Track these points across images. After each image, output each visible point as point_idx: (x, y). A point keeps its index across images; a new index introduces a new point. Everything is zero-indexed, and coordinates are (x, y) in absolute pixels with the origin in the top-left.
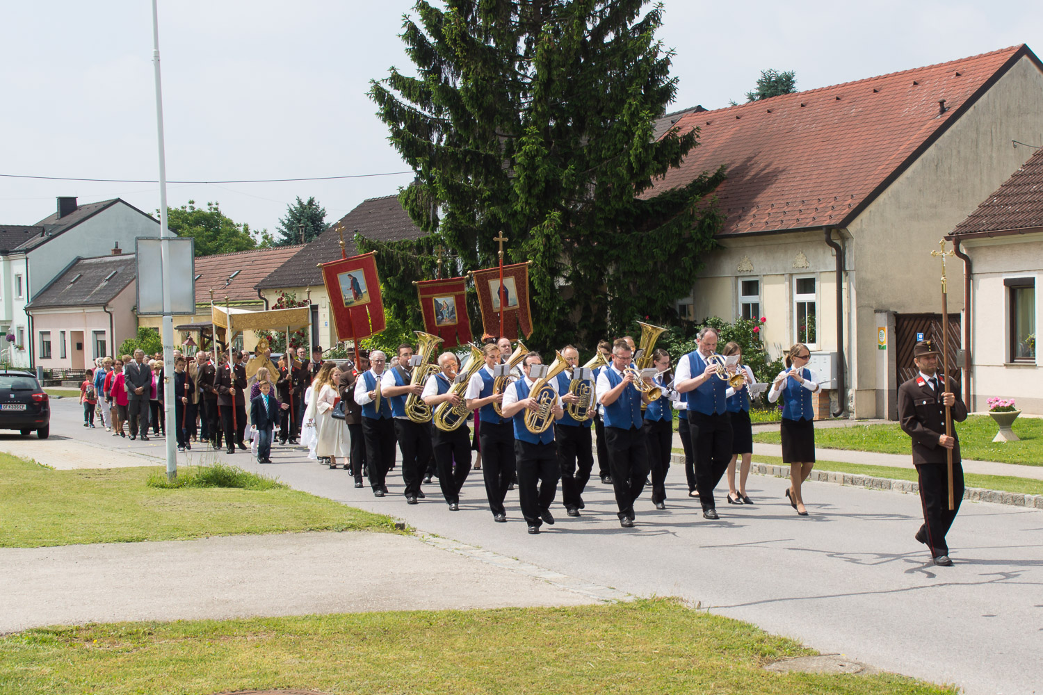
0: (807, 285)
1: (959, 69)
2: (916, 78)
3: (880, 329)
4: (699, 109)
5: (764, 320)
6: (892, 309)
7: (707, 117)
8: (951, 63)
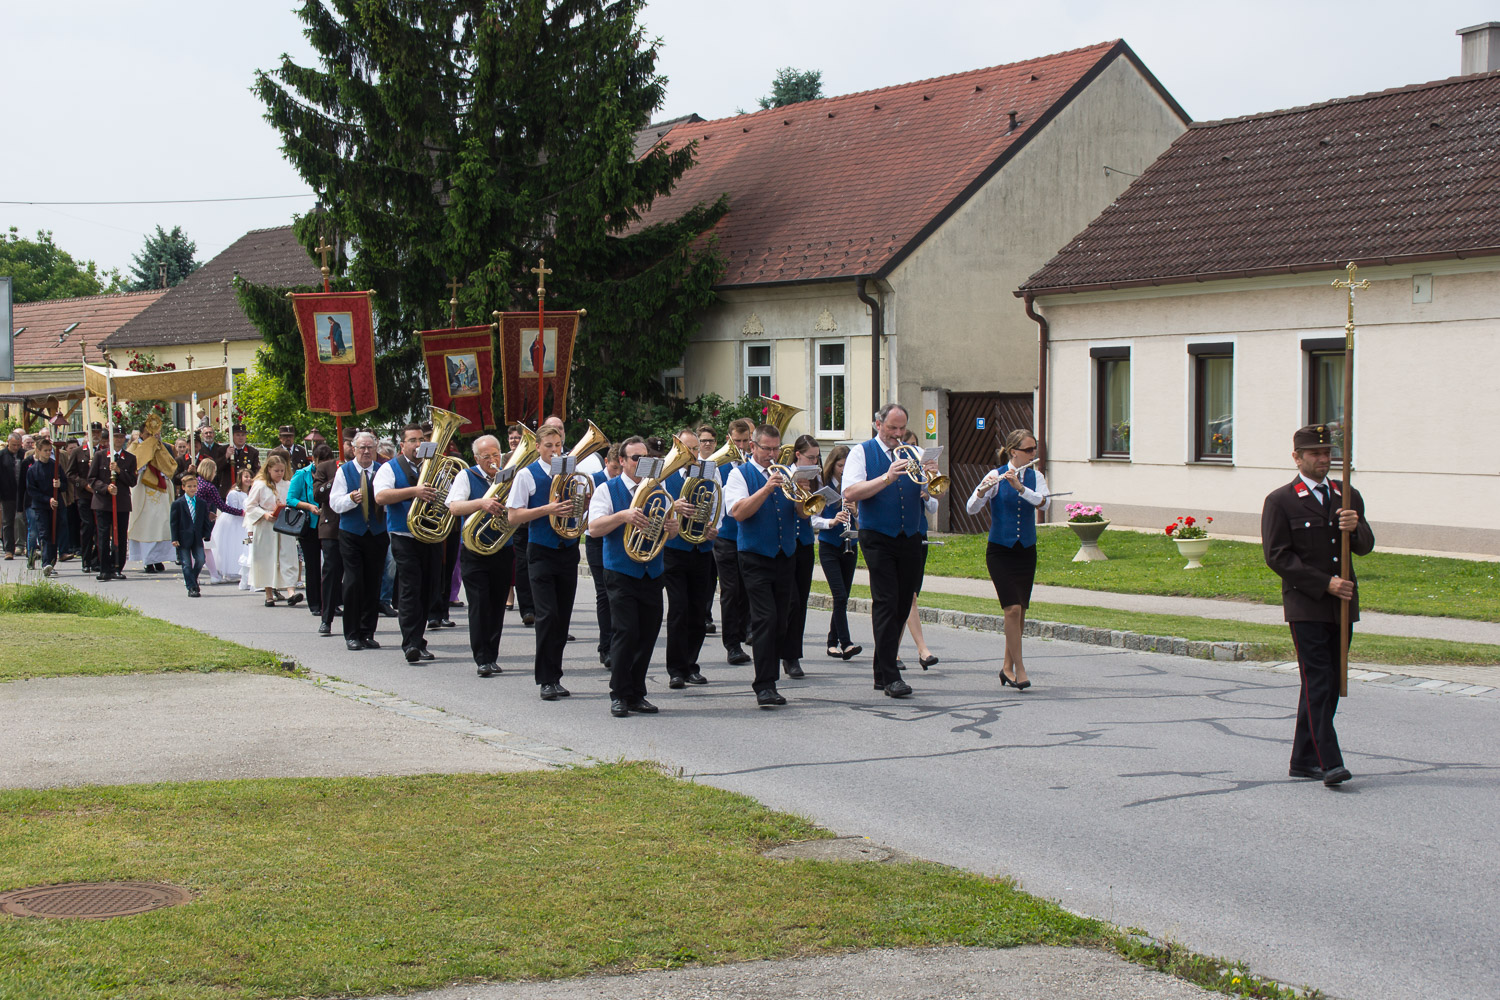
0: (833, 354)
1: (1036, 71)
2: (980, 82)
3: (928, 412)
4: (695, 118)
5: (779, 398)
6: (944, 387)
7: (706, 130)
8: (1025, 63)
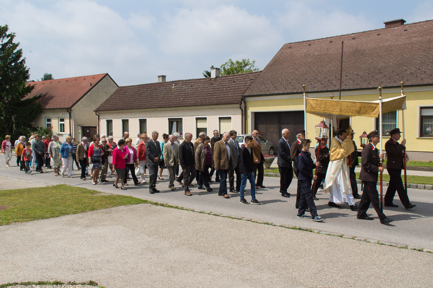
0: (62, 120)
1: (94, 77)
2: (85, 78)
3: (79, 129)
4: (33, 81)
5: (52, 127)
6: (82, 125)
7: (36, 83)
8: (92, 75)
